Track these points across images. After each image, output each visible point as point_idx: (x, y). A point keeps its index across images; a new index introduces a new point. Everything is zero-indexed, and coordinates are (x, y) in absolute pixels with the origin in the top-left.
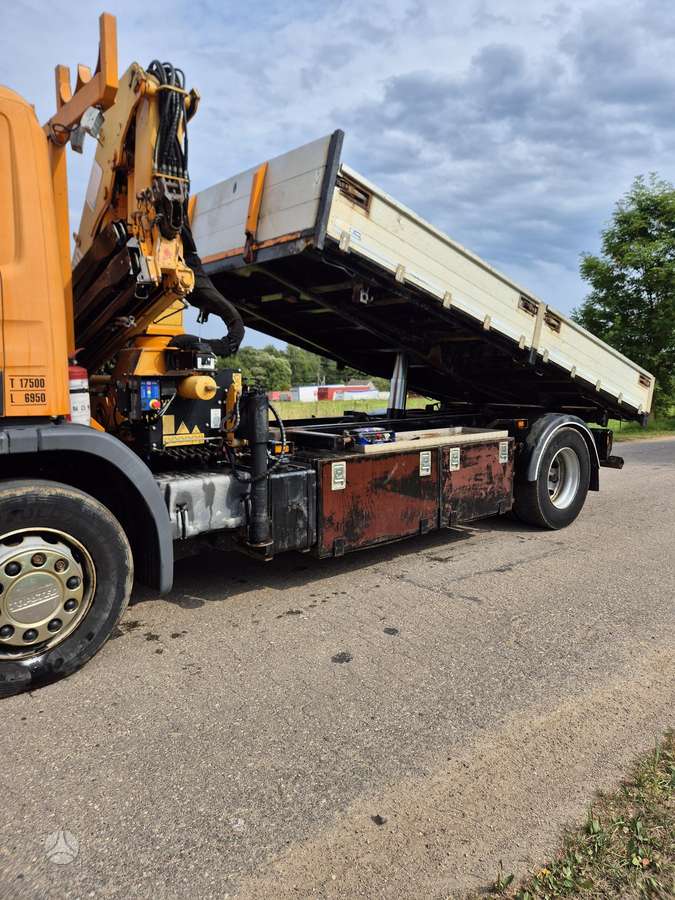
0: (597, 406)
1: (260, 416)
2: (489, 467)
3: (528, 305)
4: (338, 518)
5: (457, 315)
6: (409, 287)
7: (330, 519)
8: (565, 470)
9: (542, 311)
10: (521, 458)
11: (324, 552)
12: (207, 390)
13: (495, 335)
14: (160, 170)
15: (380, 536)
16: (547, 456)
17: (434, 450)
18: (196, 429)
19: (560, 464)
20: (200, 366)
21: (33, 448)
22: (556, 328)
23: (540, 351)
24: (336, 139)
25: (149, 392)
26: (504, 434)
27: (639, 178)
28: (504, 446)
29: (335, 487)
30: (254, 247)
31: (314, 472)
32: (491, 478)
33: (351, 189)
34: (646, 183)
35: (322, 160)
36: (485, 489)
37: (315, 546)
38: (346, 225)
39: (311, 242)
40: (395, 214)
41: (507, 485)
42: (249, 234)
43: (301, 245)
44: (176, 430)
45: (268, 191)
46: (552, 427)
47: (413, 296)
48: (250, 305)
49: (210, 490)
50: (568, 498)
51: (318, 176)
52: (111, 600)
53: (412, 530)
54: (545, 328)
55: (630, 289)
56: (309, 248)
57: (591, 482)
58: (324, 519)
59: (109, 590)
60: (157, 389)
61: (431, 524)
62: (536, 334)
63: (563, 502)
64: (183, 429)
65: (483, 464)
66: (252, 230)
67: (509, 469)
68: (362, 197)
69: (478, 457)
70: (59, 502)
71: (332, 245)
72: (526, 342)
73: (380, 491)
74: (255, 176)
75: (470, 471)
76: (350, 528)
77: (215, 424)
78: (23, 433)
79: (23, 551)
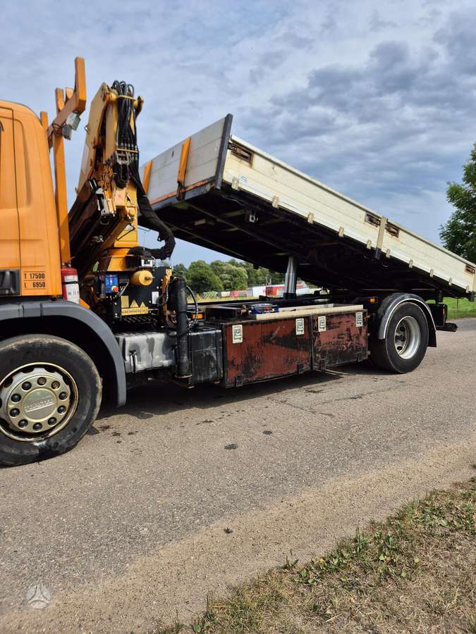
1: (181, 295)
2: (348, 330)
3: (372, 219)
4: (238, 361)
5: (318, 228)
6: (282, 210)
7: (232, 362)
8: (410, 332)
9: (384, 223)
10: (373, 324)
11: (229, 383)
12: (146, 279)
14: (120, 147)
15: (268, 373)
16: (393, 322)
17: (307, 318)
18: (143, 304)
19: (405, 328)
20: (143, 265)
21: (38, 315)
22: (395, 234)
23: (384, 250)
24: (228, 119)
25: (111, 282)
26: (361, 307)
28: (359, 315)
29: (235, 341)
30: (183, 190)
31: (220, 331)
32: (350, 337)
33: (238, 150)
35: (220, 134)
36: (345, 345)
37: (222, 380)
38: (236, 173)
39: (214, 185)
40: (271, 165)
41: (363, 342)
42: (179, 182)
43: (208, 188)
44: (130, 305)
45: (191, 154)
46: (395, 304)
47: (287, 217)
48: (187, 227)
49: (151, 343)
50: (412, 352)
51: (217, 144)
52: (87, 408)
53: (292, 371)
54: (387, 235)
56: (212, 190)
57: (430, 341)
58: (228, 362)
59: (86, 403)
60: (116, 279)
61: (306, 368)
62: (380, 238)
63: (408, 354)
64: (135, 304)
65: (344, 327)
66: (182, 180)
67: (364, 331)
68: (246, 155)
69: (340, 323)
70: (55, 347)
73: (267, 344)
74: (183, 146)
75: (334, 332)
76: (247, 368)
77: (155, 301)
78: (32, 305)
79: (34, 375)
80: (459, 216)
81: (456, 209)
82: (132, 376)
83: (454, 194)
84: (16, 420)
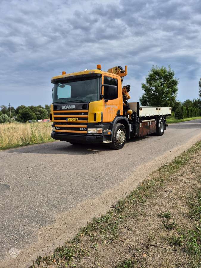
4: (141, 131)
8: (161, 126)
10: (157, 123)
15: (144, 134)
16: (160, 123)
28: (155, 121)
29: (141, 126)
34: (155, 67)
37: (139, 135)
41: (156, 128)
46: (161, 119)
53: (147, 134)
55: (153, 92)
57: (165, 129)
61: (149, 133)
63: (162, 131)
65: (153, 124)
67: (156, 125)
73: (144, 127)
77: (128, 117)
78: (122, 117)
79: (121, 131)
82: (131, 132)
83: (144, 87)
84: (120, 140)
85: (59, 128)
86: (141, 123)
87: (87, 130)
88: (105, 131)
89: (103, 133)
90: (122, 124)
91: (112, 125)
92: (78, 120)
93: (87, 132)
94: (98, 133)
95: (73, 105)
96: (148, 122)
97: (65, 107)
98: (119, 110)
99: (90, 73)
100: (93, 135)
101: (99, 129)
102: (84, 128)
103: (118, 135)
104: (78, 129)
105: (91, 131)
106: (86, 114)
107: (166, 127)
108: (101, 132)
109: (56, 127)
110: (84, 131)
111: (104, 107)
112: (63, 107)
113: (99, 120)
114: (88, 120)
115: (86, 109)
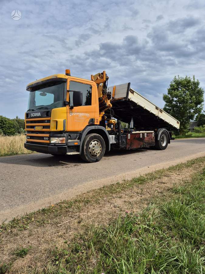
0: (169, 127)
1: (120, 126)
2: (151, 137)
3: (157, 108)
5: (146, 110)
6: (139, 106)
7: (128, 143)
8: (164, 139)
9: (159, 109)
10: (156, 136)
13: (152, 113)
14: (103, 89)
15: (134, 147)
16: (161, 136)
17: (142, 133)
18: (110, 128)
19: (163, 138)
20: (111, 118)
22: (162, 112)
23: (159, 117)
24: (129, 84)
26: (153, 131)
27: (175, 76)
28: (153, 133)
29: (129, 138)
30: (114, 99)
31: (126, 135)
32: (151, 139)
33: (131, 91)
34: (177, 77)
35: (127, 87)
36: (150, 141)
37: (126, 148)
40: (137, 94)
41: (154, 141)
43: (124, 100)
45: (116, 91)
46: (161, 131)
49: (112, 137)
51: (126, 89)
53: (140, 147)
54: (160, 112)
55: (174, 103)
56: (125, 100)
57: (168, 142)
60: (106, 121)
61: (142, 146)
62: (158, 113)
63: (164, 145)
64: (108, 128)
66: (113, 96)
67: (154, 138)
68: (133, 92)
69: (149, 135)
71: (129, 99)
72: (157, 115)
73: (135, 139)
74: (114, 88)
75: (148, 138)
76: (131, 145)
77: (112, 127)
78: (96, 126)
79: (96, 142)
80: (166, 105)
81: (165, 103)
82: (112, 144)
84: (93, 152)
85: (29, 138)
86: (129, 135)
87: (49, 140)
88: (69, 141)
89: (67, 143)
90: (98, 135)
91: (82, 134)
92: (43, 128)
93: (50, 142)
94: (60, 143)
95: (39, 112)
96: (141, 134)
97: (34, 115)
98: (92, 119)
99: (53, 78)
100: (55, 145)
101: (61, 139)
102: (47, 137)
103: (91, 146)
104: (42, 138)
105: (54, 141)
106: (49, 121)
107: (170, 140)
108: (64, 142)
109: (27, 136)
110: (47, 140)
111: (68, 114)
112: (32, 115)
113: (60, 128)
114: (50, 128)
115: (49, 116)
